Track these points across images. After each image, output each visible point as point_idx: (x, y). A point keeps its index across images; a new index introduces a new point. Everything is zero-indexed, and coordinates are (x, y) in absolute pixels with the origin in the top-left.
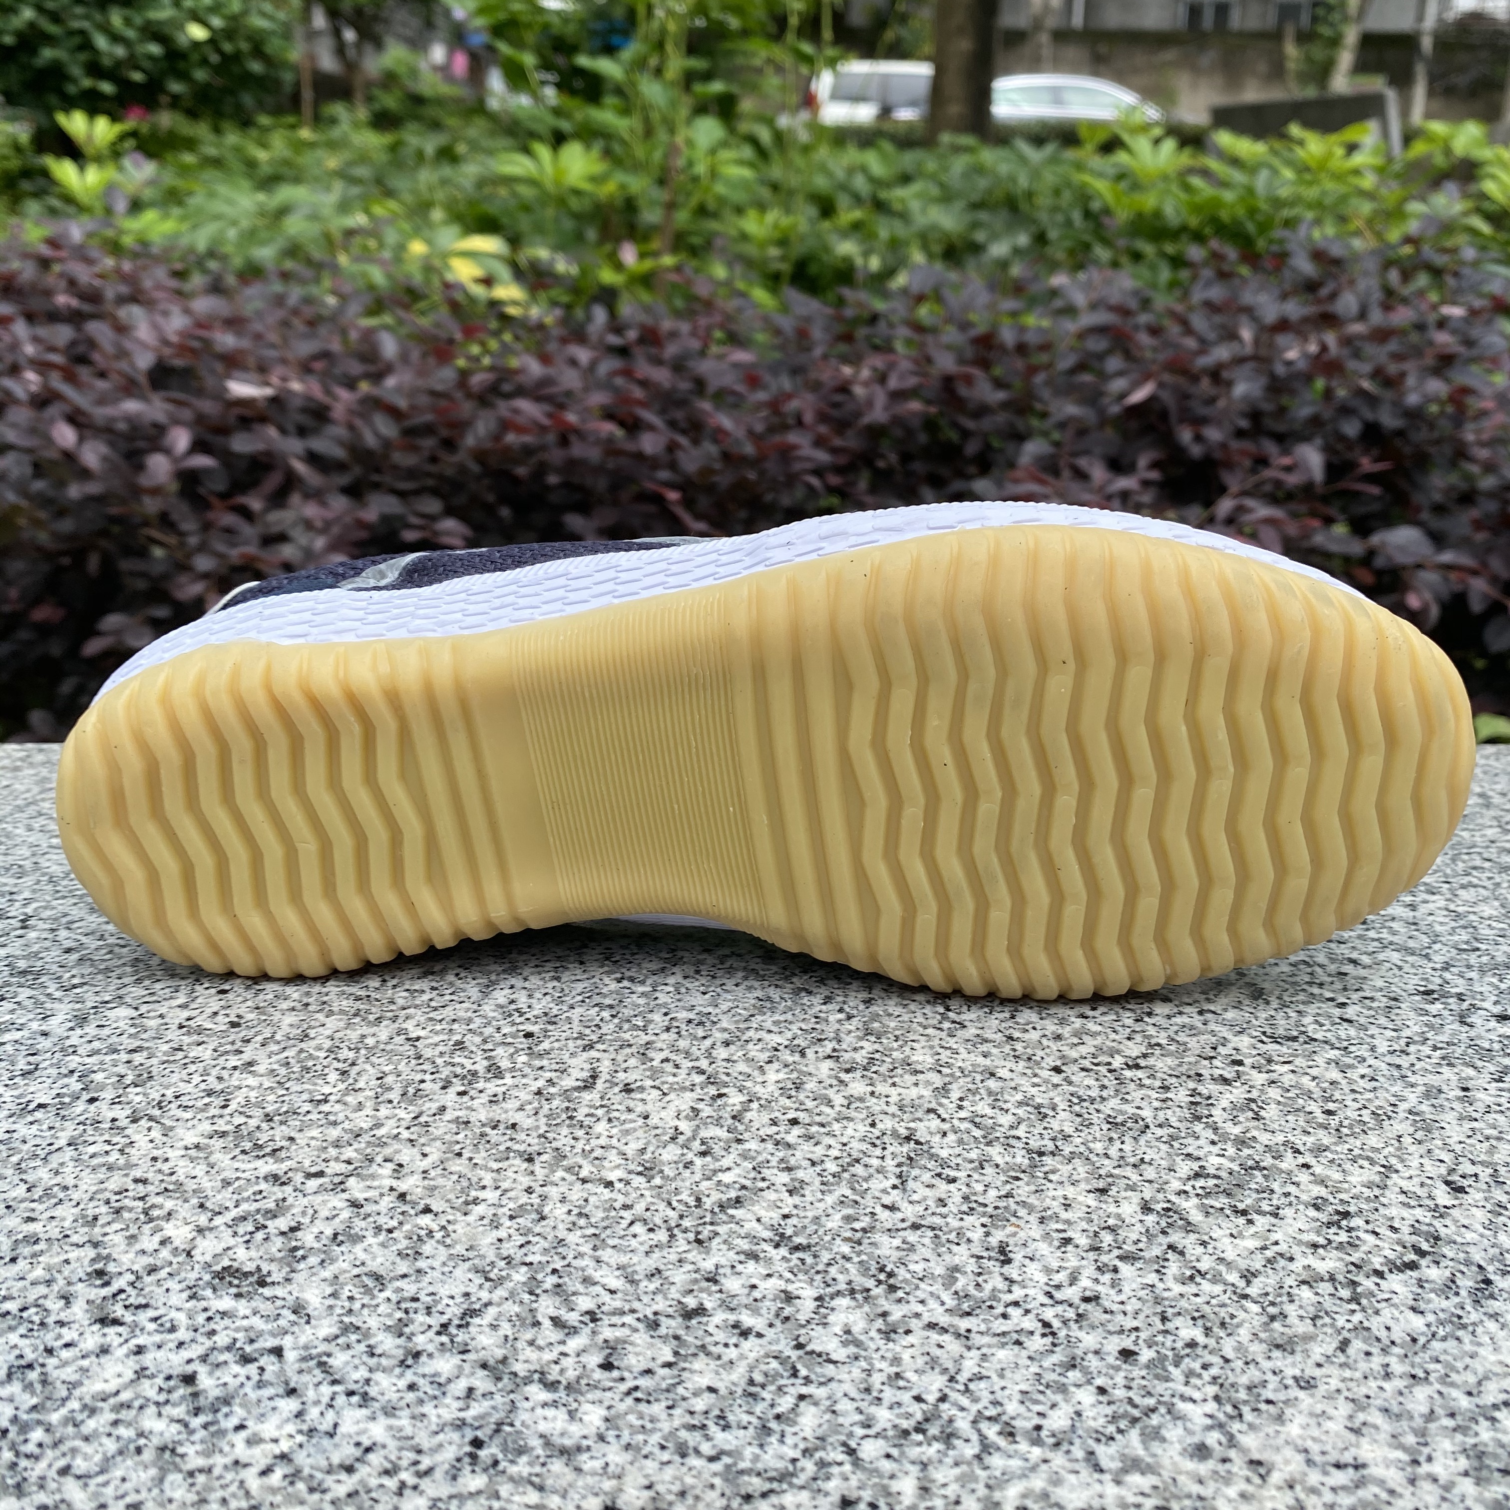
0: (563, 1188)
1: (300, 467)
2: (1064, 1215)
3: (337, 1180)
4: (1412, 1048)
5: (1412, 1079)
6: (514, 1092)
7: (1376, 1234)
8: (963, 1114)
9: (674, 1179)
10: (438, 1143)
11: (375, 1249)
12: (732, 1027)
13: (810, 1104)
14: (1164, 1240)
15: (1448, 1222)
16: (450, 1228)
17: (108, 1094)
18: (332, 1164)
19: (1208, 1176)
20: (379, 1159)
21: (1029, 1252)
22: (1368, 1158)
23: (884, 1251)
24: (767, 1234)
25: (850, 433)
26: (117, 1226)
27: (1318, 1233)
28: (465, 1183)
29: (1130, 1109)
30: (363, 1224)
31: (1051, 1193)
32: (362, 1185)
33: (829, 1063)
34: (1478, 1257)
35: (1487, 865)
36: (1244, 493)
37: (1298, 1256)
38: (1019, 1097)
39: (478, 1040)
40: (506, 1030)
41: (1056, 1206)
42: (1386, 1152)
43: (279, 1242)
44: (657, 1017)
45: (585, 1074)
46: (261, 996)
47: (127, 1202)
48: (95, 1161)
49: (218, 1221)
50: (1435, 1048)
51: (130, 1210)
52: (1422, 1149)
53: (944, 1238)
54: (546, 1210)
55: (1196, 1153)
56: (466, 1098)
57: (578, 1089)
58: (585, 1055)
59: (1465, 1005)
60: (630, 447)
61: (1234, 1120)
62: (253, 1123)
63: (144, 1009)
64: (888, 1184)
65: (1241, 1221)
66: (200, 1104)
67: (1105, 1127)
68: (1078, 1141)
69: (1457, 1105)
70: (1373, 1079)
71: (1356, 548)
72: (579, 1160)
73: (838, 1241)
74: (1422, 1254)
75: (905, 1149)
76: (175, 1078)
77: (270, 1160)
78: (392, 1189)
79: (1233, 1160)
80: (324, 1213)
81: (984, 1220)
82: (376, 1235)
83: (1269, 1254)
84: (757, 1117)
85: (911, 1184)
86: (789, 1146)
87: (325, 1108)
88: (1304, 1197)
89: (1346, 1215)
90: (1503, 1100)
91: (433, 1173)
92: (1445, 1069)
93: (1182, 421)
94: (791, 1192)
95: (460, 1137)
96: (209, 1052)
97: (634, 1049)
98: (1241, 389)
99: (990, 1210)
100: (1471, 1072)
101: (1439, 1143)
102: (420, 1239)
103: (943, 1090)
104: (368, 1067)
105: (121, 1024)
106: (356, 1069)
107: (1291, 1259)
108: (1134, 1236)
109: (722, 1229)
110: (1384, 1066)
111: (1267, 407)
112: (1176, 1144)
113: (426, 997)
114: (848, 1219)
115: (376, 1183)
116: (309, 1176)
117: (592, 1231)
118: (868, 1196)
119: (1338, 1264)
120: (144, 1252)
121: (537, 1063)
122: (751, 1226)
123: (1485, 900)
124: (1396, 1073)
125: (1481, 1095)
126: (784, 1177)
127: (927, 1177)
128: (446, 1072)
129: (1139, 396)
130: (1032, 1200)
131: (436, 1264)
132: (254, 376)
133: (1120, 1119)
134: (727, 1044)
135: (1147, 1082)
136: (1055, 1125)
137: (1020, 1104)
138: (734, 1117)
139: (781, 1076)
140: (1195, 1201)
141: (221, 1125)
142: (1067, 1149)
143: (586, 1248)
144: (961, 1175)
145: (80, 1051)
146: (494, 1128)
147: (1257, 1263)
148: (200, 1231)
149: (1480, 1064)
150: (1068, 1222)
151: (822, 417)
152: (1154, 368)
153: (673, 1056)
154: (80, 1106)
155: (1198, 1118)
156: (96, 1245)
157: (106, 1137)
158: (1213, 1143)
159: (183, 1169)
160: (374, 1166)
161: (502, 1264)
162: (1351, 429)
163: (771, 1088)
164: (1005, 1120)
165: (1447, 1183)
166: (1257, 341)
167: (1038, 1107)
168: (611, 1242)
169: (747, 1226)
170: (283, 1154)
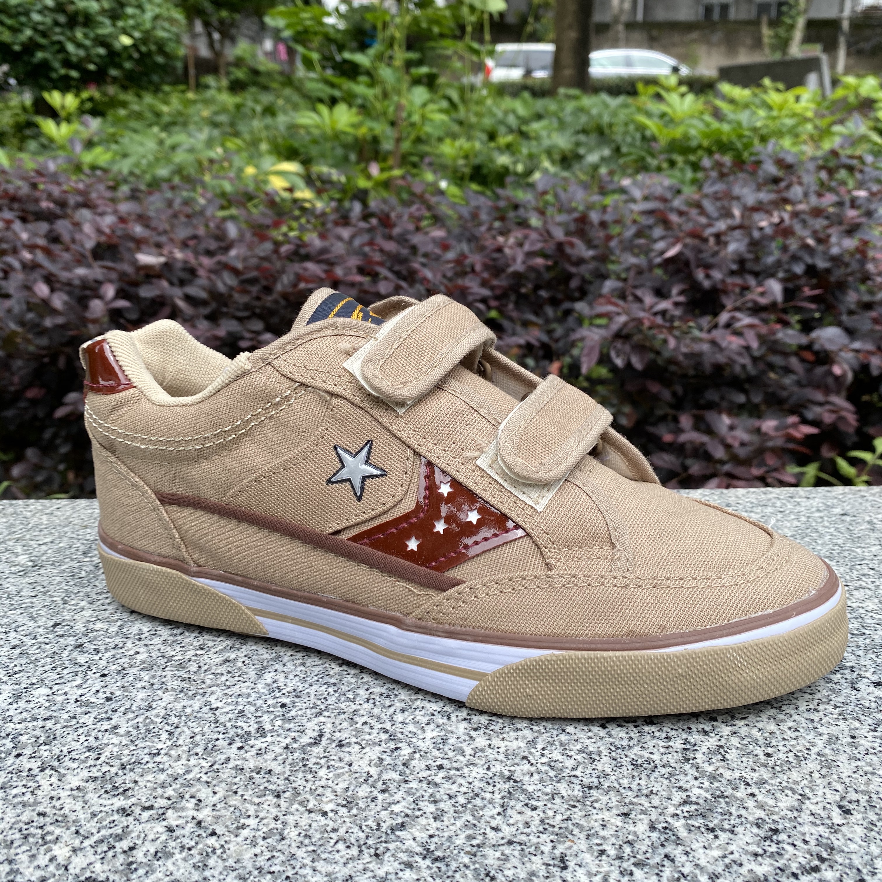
0: (297, 817)
1: (181, 304)
2: (602, 833)
3: (161, 811)
4: (821, 707)
5: (820, 730)
6: (271, 747)
7: (794, 845)
8: (544, 760)
9: (364, 810)
10: (224, 784)
11: (180, 863)
12: (407, 698)
13: (451, 754)
14: (662, 851)
15: (839, 836)
16: (226, 846)
17: (28, 751)
18: (159, 800)
19: (691, 803)
20: (187, 796)
21: (578, 860)
22: (791, 789)
23: (490, 861)
24: (419, 849)
25: (503, 276)
26: (24, 848)
27: (758, 845)
28: (238, 814)
29: (646, 755)
30: (173, 844)
31: (595, 817)
32: (176, 815)
33: (465, 724)
34: (857, 862)
35: (871, 572)
36: (737, 309)
37: (745, 862)
38: (579, 747)
39: (252, 709)
40: (269, 702)
41: (597, 826)
42: (802, 784)
43: (121, 858)
44: (362, 692)
45: (316, 734)
46: (126, 679)
47: (32, 830)
48: (16, 800)
49: (87, 843)
50: (835, 707)
51: (34, 836)
52: (825, 782)
53: (527, 851)
54: (286, 832)
55: (685, 786)
56: (243, 751)
57: (310, 745)
58: (317, 720)
59: (855, 675)
60: (372, 289)
61: (709, 762)
62: (114, 770)
63: (55, 688)
64: (495, 811)
65: (711, 836)
66: (82, 757)
67: (630, 767)
68: (613, 778)
69: (848, 749)
70: (796, 730)
71: (804, 340)
72: (308, 796)
73: (462, 854)
74: (822, 860)
75: (507, 786)
76: (70, 738)
77: (122, 797)
78: (193, 818)
79: (707, 791)
80: (151, 836)
81: (552, 837)
82: (181, 852)
83: (727, 861)
84: (418, 764)
85: (509, 812)
86: (436, 785)
87: (158, 759)
88: (751, 818)
89: (776, 831)
90: (876, 745)
91: (219, 806)
92: (841, 723)
93: (698, 266)
94: (435, 818)
95: (237, 780)
96: (92, 719)
97: (346, 716)
98: (732, 247)
99: (556, 829)
100: (857, 724)
101: (835, 777)
102: (207, 855)
103: (533, 743)
104: (185, 729)
105: (41, 699)
106: (179, 730)
107: (741, 865)
108: (644, 848)
109: (391, 846)
110: (803, 721)
111: (749, 256)
112: (673, 780)
113: (223, 678)
114: (470, 838)
115: (184, 814)
116: (145, 809)
117: (312, 848)
118: (483, 821)
119: (770, 869)
120: (39, 867)
121: (287, 726)
122: (410, 844)
123: (869, 598)
124: (810, 726)
125: (862, 741)
126: (432, 808)
127: (519, 806)
128: (232, 732)
129: (672, 252)
130: (583, 822)
131: (216, 873)
132: (154, 250)
133: (639, 762)
134: (403, 711)
135: (657, 734)
136: (600, 767)
137: (580, 752)
138: (404, 764)
139: (435, 734)
140: (683, 821)
141: (95, 773)
142: (606, 784)
143: (308, 861)
144: (540, 804)
145: (15, 720)
146: (258, 773)
147: (719, 869)
148: (75, 851)
149: (863, 718)
150: (604, 838)
151: (486, 267)
152: (681, 235)
153: (369, 720)
154: (11, 760)
155: (687, 760)
156: (10, 862)
157: (24, 782)
158: (696, 778)
159: (69, 804)
160: (184, 801)
161: (256, 872)
162: (799, 269)
163: (428, 742)
164: (570, 763)
165: (840, 807)
166: (743, 216)
167: (590, 754)
168: (323, 856)
169: (407, 843)
170: (130, 793)
